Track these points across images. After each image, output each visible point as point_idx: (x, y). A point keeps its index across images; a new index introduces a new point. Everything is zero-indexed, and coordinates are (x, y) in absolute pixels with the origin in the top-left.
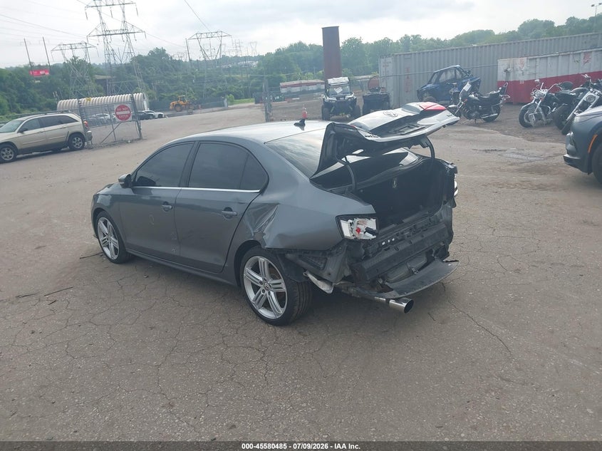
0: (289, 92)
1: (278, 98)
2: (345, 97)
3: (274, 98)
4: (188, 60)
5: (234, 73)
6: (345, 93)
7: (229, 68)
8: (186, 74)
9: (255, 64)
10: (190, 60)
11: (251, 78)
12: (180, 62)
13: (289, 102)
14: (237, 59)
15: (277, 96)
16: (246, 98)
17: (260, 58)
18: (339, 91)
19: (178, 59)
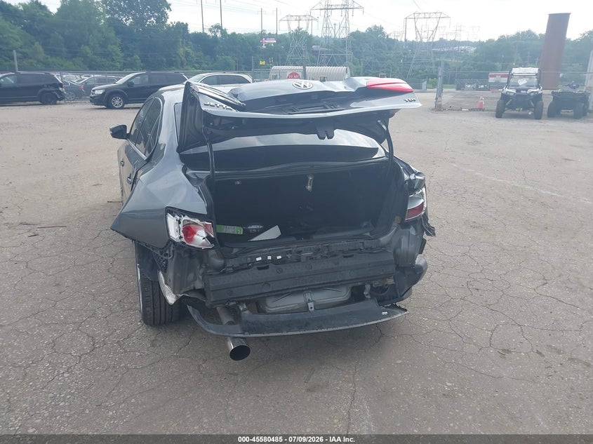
0: (497, 83)
1: (482, 86)
2: (527, 90)
3: (477, 86)
4: (404, 41)
5: (448, 57)
6: (529, 86)
7: (444, 52)
8: (398, 53)
9: (473, 49)
10: (406, 40)
11: (464, 64)
12: (394, 41)
13: (493, 92)
14: (454, 43)
15: (481, 84)
16: (451, 84)
17: (480, 44)
18: (522, 82)
19: (393, 38)
